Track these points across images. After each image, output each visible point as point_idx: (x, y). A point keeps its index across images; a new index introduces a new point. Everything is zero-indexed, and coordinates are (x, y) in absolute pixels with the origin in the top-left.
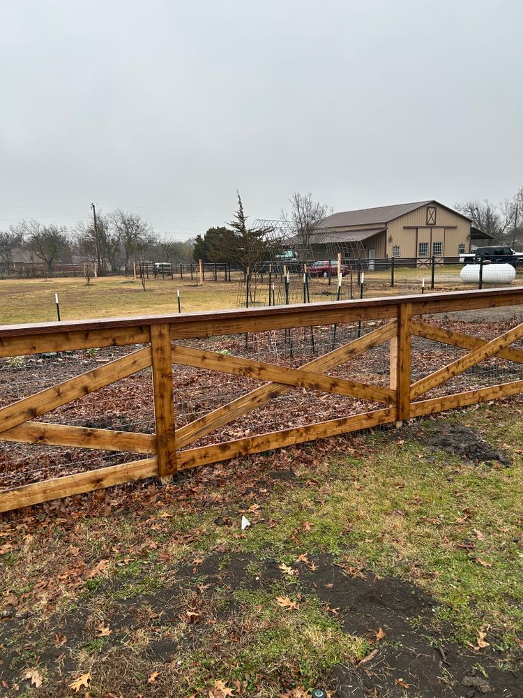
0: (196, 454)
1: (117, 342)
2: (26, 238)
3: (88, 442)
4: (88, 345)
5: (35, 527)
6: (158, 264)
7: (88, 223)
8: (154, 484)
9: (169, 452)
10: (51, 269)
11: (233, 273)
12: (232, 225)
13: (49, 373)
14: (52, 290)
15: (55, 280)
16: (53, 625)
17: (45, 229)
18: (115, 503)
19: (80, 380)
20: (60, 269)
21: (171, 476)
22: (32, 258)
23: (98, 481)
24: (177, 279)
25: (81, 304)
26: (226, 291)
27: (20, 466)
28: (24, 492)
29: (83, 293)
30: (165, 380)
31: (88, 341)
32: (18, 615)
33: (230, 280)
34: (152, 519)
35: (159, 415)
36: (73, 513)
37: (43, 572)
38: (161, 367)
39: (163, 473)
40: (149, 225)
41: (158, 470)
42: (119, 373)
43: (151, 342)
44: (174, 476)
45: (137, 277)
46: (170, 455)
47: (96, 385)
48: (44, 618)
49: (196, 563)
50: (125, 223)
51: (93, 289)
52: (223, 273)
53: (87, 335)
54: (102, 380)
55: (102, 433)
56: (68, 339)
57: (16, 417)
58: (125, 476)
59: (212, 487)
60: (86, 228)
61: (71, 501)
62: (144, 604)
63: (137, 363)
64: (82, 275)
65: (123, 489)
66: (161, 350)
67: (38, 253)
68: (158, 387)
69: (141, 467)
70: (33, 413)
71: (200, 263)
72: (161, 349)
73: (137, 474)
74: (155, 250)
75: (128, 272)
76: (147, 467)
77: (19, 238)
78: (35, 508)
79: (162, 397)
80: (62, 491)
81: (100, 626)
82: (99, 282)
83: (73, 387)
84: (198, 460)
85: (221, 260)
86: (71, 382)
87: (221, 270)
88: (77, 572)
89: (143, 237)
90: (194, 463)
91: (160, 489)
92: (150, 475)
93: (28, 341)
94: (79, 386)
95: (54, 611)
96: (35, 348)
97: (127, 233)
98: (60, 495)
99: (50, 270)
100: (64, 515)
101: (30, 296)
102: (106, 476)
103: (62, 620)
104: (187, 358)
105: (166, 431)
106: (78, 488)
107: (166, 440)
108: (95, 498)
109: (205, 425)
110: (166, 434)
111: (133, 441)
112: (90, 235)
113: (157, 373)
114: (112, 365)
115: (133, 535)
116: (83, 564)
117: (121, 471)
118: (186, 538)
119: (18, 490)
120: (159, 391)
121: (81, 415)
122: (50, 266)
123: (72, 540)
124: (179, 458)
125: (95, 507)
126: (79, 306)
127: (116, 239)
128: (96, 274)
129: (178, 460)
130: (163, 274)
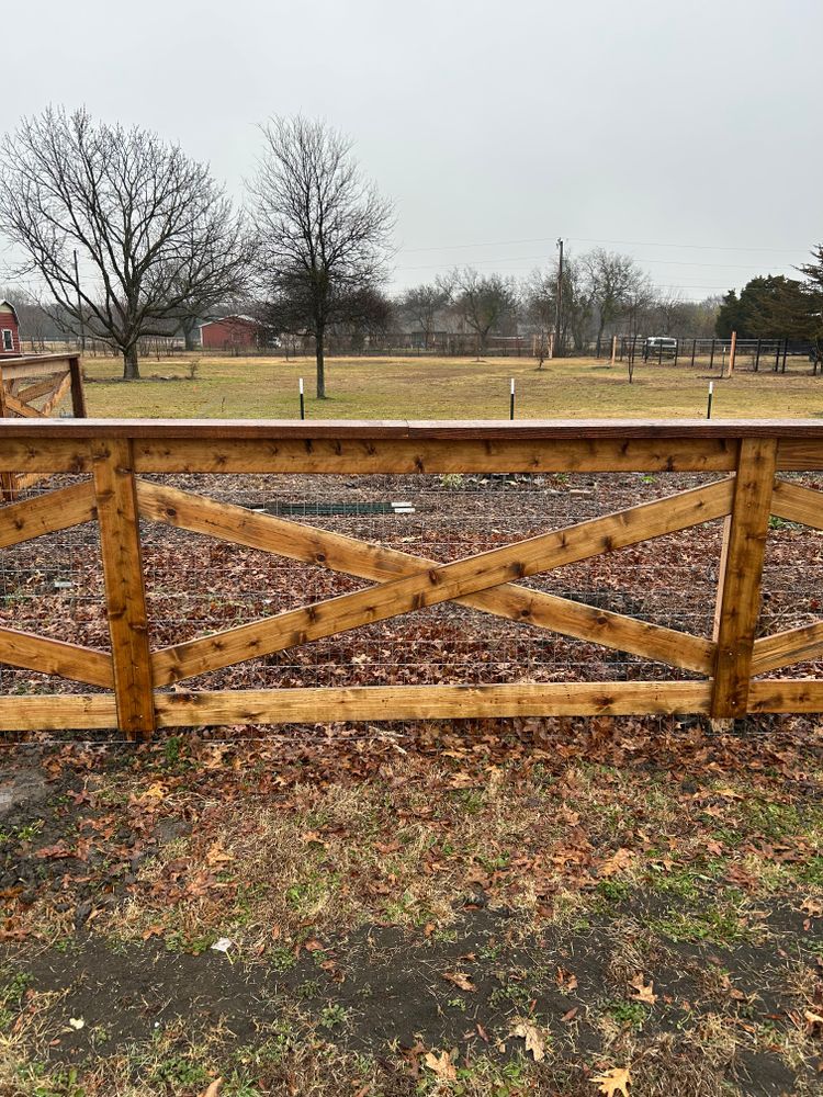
0: (785, 691)
1: (674, 464)
2: (455, 295)
3: (598, 634)
4: (624, 465)
5: (502, 755)
6: (653, 339)
7: (548, 271)
8: (698, 726)
9: (736, 678)
10: (487, 344)
11: (791, 358)
12: (805, 271)
14: (487, 375)
15: (490, 361)
16: (549, 947)
17: (484, 282)
18: (629, 745)
19: (602, 526)
20: (497, 343)
21: (732, 720)
22: (460, 326)
23: (606, 701)
24: (684, 365)
26: (780, 391)
28: (490, 695)
29: (534, 382)
30: (752, 545)
31: (625, 459)
32: (493, 906)
33: (783, 372)
34: (705, 795)
35: (729, 607)
36: (559, 746)
37: (522, 839)
38: (749, 520)
39: (719, 711)
40: (646, 273)
41: (711, 705)
42: (668, 522)
43: (736, 469)
44: (737, 721)
45: (616, 361)
46: (737, 682)
47: (627, 537)
48: (533, 926)
49: (806, 910)
50: (605, 271)
51: (546, 376)
52: (771, 359)
53: (624, 448)
54: (638, 531)
55: (624, 622)
56: (593, 453)
57: (493, 573)
58: (652, 704)
59: (815, 759)
60: (544, 279)
61: (556, 725)
62: (713, 962)
63: (704, 507)
64: (529, 354)
65: (643, 724)
66: (754, 488)
67: (469, 318)
68: (735, 556)
69: (680, 694)
70: (519, 571)
71: (733, 340)
72: (754, 486)
73: (672, 704)
74: (646, 315)
75: (603, 352)
76: (692, 696)
77: (446, 296)
78: (501, 724)
79: (740, 575)
80: (545, 706)
81: (636, 979)
82: (556, 366)
83: (587, 537)
84: (788, 703)
85: (772, 335)
86: (586, 527)
88: (581, 860)
89: (631, 294)
90: (778, 707)
91: (710, 738)
92: (695, 710)
93: (528, 450)
94: (599, 536)
95: (550, 920)
96: (537, 462)
97: (607, 286)
98: (543, 712)
99: (482, 346)
100: (545, 746)
101: (458, 382)
102: (620, 695)
103: (566, 942)
104: (799, 507)
105: (737, 639)
106: (571, 706)
107: (735, 654)
108: (596, 729)
109: (812, 640)
110: (736, 644)
111: (674, 645)
112: (549, 291)
113: (739, 528)
114: (660, 505)
115: (673, 817)
116: (588, 845)
117: (646, 693)
118: (778, 851)
119: (482, 689)
120: (738, 564)
121: (555, 578)
122: (483, 339)
123: (565, 796)
124: (751, 692)
125: (597, 745)
126: (529, 401)
127: (588, 298)
128: (550, 354)
129: (750, 695)
130: (660, 355)
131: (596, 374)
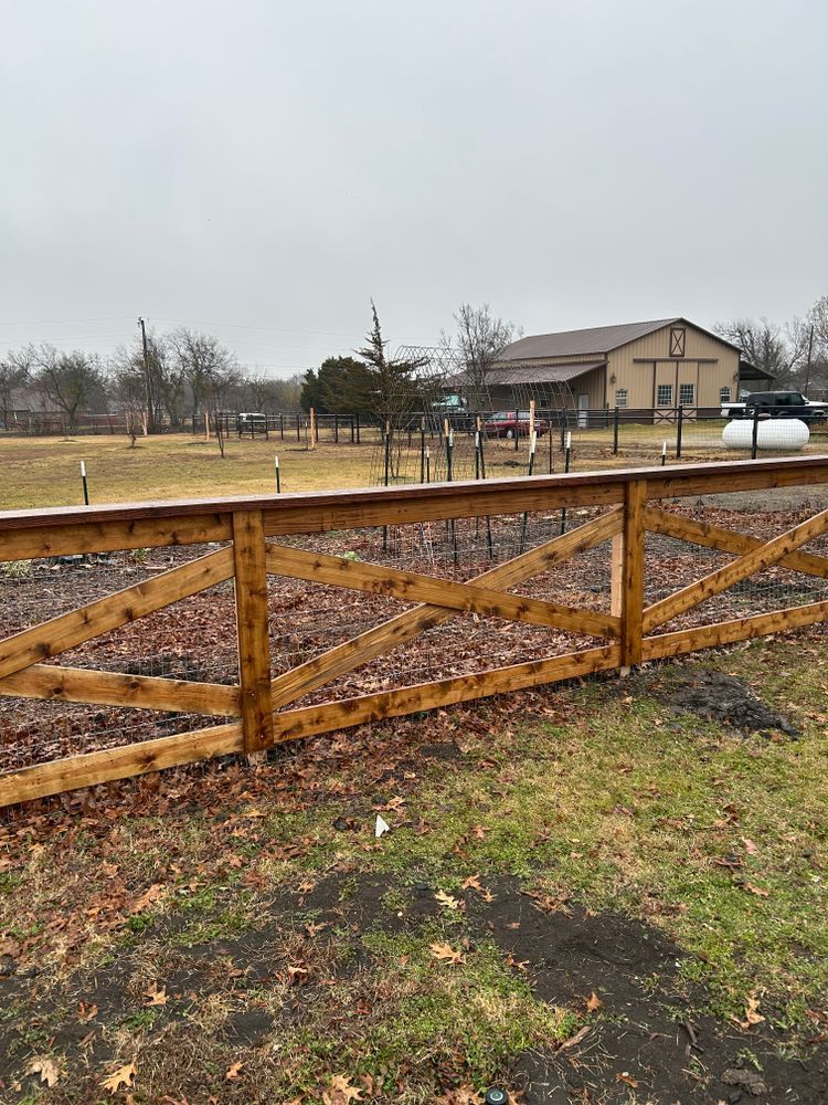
0: (303, 718)
1: (179, 538)
2: (34, 372)
3: (133, 698)
4: (133, 543)
5: (48, 833)
6: (244, 415)
7: (134, 349)
8: (237, 764)
9: (261, 714)
10: (75, 422)
11: (364, 430)
12: (363, 354)
13: (71, 586)
14: (75, 455)
15: (80, 440)
16: (75, 988)
17: (65, 358)
18: (174, 794)
19: (120, 599)
20: (88, 421)
21: (265, 752)
22: (43, 405)
23: (149, 759)
24: (275, 439)
25: (122, 477)
26: (354, 459)
27: (23, 735)
28: (30, 777)
29: (126, 461)
30: (256, 600)
31: (133, 538)
32: (21, 971)
33: (359, 442)
34: (234, 820)
35: (246, 656)
36: (107, 810)
37: (59, 903)
38: (250, 579)
39: (251, 747)
40: (231, 353)
41: (243, 743)
42: (182, 588)
43: (233, 538)
44: (269, 752)
45: (211, 436)
46: (262, 718)
47: (146, 606)
48: (61, 976)
49: (302, 890)
50: (192, 350)
51: (140, 454)
52: (347, 431)
53: (131, 528)
54: (155, 600)
55: (155, 684)
56: (102, 534)
57: (18, 657)
58: (191, 752)
59: (329, 769)
60: (130, 356)
61: (104, 791)
62: (220, 954)
63: (211, 572)
64: (123, 432)
65: (188, 773)
66: (250, 552)
67: (52, 396)
68: (244, 611)
69: (216, 738)
70: (45, 652)
71: (312, 415)
72: (249, 551)
73: (211, 749)
74: (240, 392)
75: (197, 428)
76: (226, 738)
77: (24, 372)
78: (47, 803)
79: (251, 626)
80: (90, 776)
81: (151, 989)
82: (151, 444)
83: (108, 611)
84: (307, 727)
85: (344, 410)
86: (106, 602)
87: (345, 425)
88: (115, 904)
89: (220, 372)
90: (300, 732)
91: (246, 772)
92: (231, 750)
93: (37, 537)
94: (119, 609)
95: (78, 966)
96: (48, 548)
97: (196, 365)
98: (88, 782)
99: (71, 424)
100: (93, 813)
101: (41, 465)
102: (161, 751)
103: (91, 979)
104: (290, 565)
105: (256, 680)
106: (116, 770)
107: (257, 695)
108: (144, 787)
109: (318, 671)
110: (256, 685)
111: (203, 696)
112: (136, 368)
113: (243, 588)
114: (172, 575)
115: (203, 846)
116: (124, 890)
117: (185, 743)
118: (288, 850)
119: (20, 773)
120: (246, 617)
121: (121, 654)
122: (72, 417)
123: (106, 854)
124: (276, 724)
125: (144, 801)
126: (118, 481)
127: (178, 374)
128: (145, 430)
129: (275, 727)
130: (252, 430)
131: (191, 451)
